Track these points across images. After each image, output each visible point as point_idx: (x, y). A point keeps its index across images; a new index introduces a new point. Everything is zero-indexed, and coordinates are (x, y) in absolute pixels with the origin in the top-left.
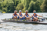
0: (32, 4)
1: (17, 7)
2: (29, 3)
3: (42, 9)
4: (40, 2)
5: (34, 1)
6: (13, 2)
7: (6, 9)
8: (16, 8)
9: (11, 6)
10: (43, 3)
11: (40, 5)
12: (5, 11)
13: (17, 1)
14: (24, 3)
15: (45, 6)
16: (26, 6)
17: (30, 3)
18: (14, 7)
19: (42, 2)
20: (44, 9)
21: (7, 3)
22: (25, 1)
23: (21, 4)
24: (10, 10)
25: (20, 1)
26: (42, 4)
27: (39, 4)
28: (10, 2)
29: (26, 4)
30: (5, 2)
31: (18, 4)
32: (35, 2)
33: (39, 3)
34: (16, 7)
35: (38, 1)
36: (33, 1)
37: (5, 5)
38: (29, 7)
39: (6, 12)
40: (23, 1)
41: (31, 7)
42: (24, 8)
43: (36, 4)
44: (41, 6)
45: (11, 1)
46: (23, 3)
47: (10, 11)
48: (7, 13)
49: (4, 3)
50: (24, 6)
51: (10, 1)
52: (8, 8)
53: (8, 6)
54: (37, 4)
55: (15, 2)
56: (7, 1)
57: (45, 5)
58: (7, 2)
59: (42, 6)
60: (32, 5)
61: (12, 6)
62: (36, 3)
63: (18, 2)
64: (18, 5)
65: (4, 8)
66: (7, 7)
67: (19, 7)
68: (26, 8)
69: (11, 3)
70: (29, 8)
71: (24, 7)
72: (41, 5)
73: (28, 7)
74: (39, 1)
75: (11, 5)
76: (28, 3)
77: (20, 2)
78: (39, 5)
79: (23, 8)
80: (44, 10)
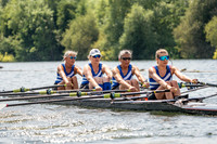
0: (138, 18)
1: (68, 35)
2: (124, 16)
3: (183, 44)
4: (175, 10)
5: (146, 8)
6: (50, 12)
7: (15, 42)
8: (61, 38)
9: (40, 28)
10: (188, 13)
11: (175, 26)
12: (11, 51)
13: (67, 7)
14: (100, 17)
15: (195, 30)
16: (109, 29)
17: (129, 15)
18: (55, 31)
19: (183, 13)
20: (190, 45)
21: (22, 16)
22: (103, 5)
23: (86, 19)
24: (33, 49)
25: (79, 7)
26: (182, 18)
27: (167, 18)
28: (35, 12)
29: (107, 19)
30: (12, 10)
31: (72, 18)
32: (151, 12)
33: (170, 13)
34: (61, 33)
35: (163, 4)
36: (141, 4)
37: (9, 22)
38: (124, 35)
39: (18, 56)
40: (93, 8)
41: (132, 34)
42: (100, 36)
43: (155, 21)
44: (180, 27)
45: (41, 6)
46: (95, 16)
47: (34, 54)
48: (19, 60)
49: (9, 16)
50: (101, 29)
51: (35, 7)
52: (24, 36)
53: (25, 30)
54: (162, 21)
55: (56, 12)
56: (22, 7)
57: (196, 25)
58: (20, 10)
59: (182, 31)
60: (135, 22)
61: (43, 27)
62: (155, 14)
63: (74, 8)
64: (73, 24)
65: (7, 40)
66: (19, 36)
67: (79, 34)
68: (108, 38)
69: (40, 15)
70: (122, 40)
71: (98, 34)
72: (178, 23)
73: (119, 36)
74: (170, 5)
75: (38, 22)
76: (118, 16)
77: (83, 12)
78: (169, 23)
79: (95, 38)
80: (193, 49)
